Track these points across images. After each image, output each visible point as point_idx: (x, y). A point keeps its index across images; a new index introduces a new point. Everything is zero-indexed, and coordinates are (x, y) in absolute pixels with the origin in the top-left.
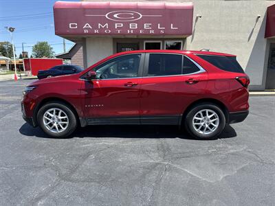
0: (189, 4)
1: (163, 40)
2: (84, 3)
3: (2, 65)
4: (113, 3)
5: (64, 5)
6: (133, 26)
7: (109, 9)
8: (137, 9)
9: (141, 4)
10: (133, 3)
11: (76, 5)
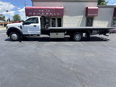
0: (63, 7)
1: (56, 17)
2: (33, 7)
3: (1, 24)
4: (41, 7)
5: (28, 8)
6: (47, 14)
7: (40, 9)
8: (48, 9)
9: (49, 7)
10: (47, 7)
11: (31, 8)
